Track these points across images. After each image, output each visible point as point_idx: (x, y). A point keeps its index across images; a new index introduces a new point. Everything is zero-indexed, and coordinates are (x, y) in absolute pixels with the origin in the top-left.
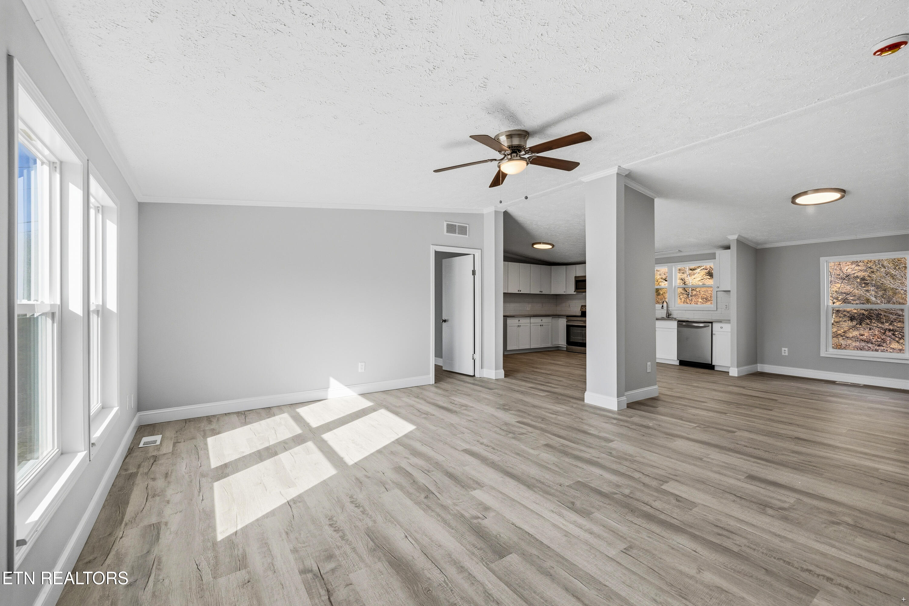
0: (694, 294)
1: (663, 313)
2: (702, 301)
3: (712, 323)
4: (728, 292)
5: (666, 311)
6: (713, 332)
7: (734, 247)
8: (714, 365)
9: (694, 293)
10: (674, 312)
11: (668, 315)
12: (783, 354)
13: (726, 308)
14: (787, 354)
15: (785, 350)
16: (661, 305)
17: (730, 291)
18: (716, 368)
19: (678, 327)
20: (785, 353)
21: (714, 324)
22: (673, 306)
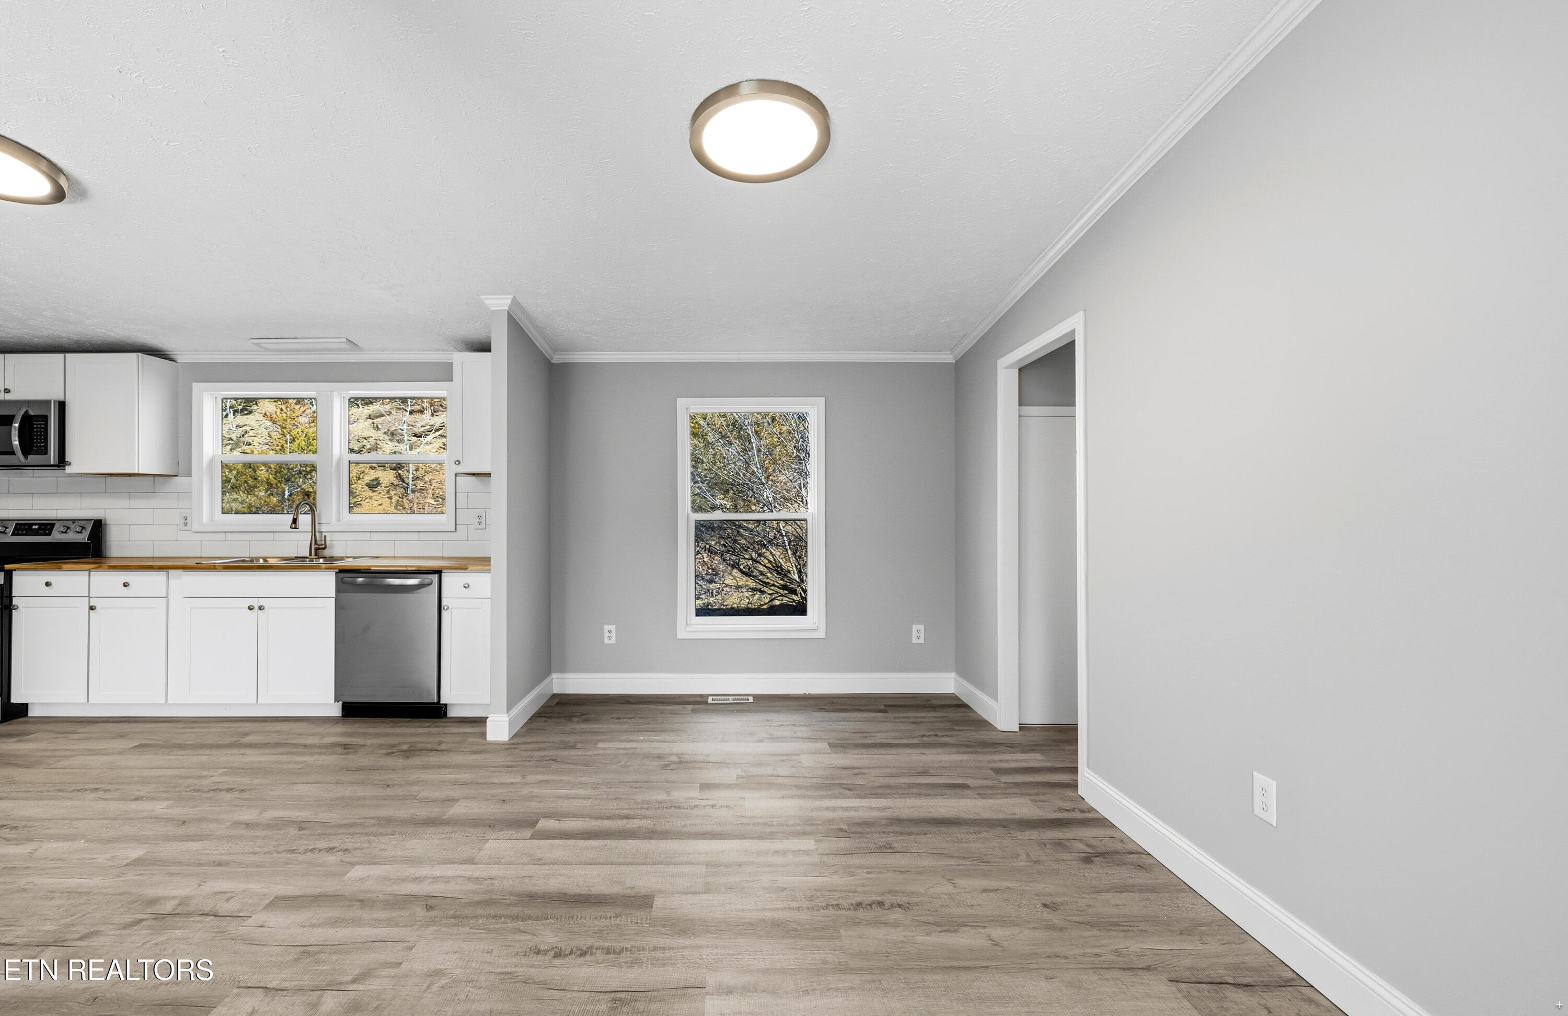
0: (419, 487)
1: (300, 545)
2: (435, 503)
3: (439, 572)
4: (486, 478)
5: (308, 537)
6: (445, 602)
7: (500, 343)
8: (446, 705)
9: (420, 484)
10: (337, 537)
11: (317, 549)
12: (607, 641)
13: (480, 523)
14: (613, 641)
15: (610, 632)
16: (290, 517)
17: (489, 475)
18: (452, 713)
19: (338, 590)
20: (610, 638)
21: (447, 578)
22: (334, 520)
